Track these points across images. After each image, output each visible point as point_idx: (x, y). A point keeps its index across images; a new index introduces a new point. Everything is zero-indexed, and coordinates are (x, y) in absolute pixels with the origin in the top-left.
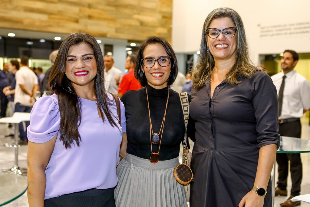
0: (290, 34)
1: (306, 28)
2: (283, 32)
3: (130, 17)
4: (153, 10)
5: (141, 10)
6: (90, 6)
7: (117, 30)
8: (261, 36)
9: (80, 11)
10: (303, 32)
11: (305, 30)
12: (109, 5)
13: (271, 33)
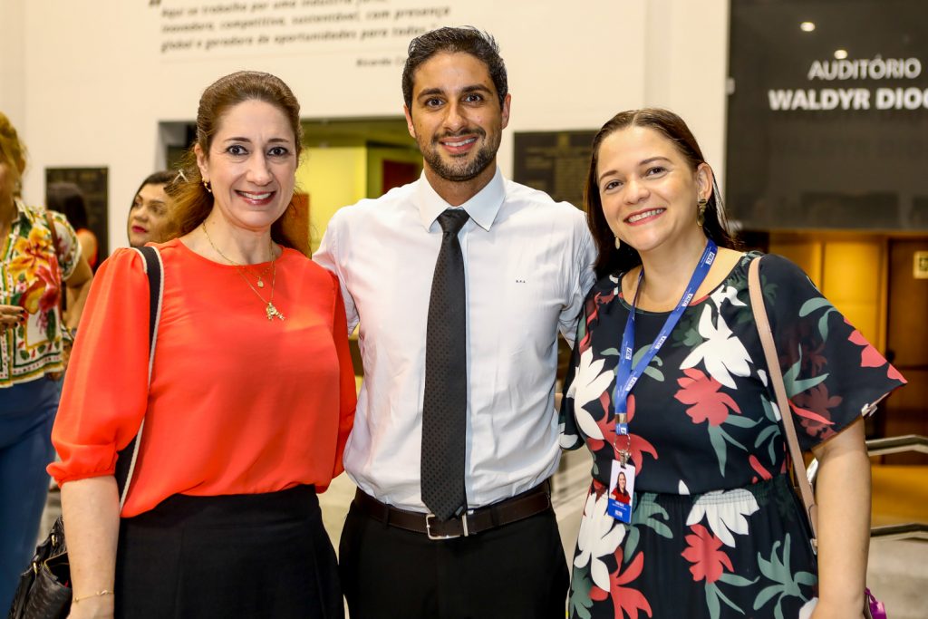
0: (281, 40)
1: (339, 17)
2: (254, 32)
8: (164, 48)
10: (328, 36)
11: (336, 27)
13: (205, 35)
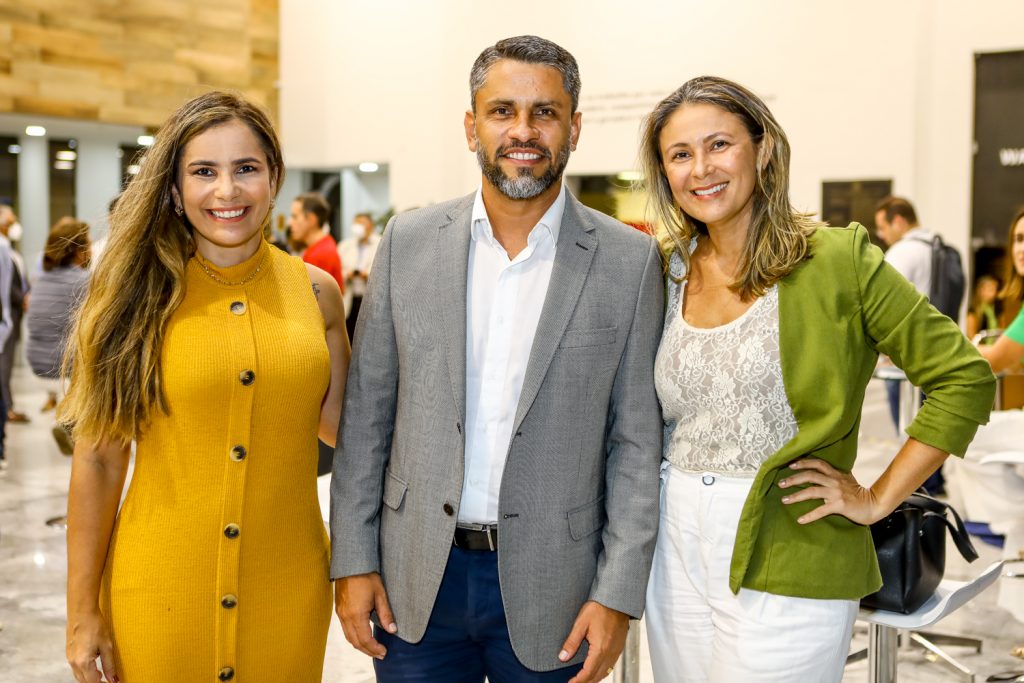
3: (166, 56)
4: (232, 35)
5: (199, 34)
6: (44, 20)
7: (130, 99)
9: (15, 34)
12: (103, 15)
13: (599, 115)
